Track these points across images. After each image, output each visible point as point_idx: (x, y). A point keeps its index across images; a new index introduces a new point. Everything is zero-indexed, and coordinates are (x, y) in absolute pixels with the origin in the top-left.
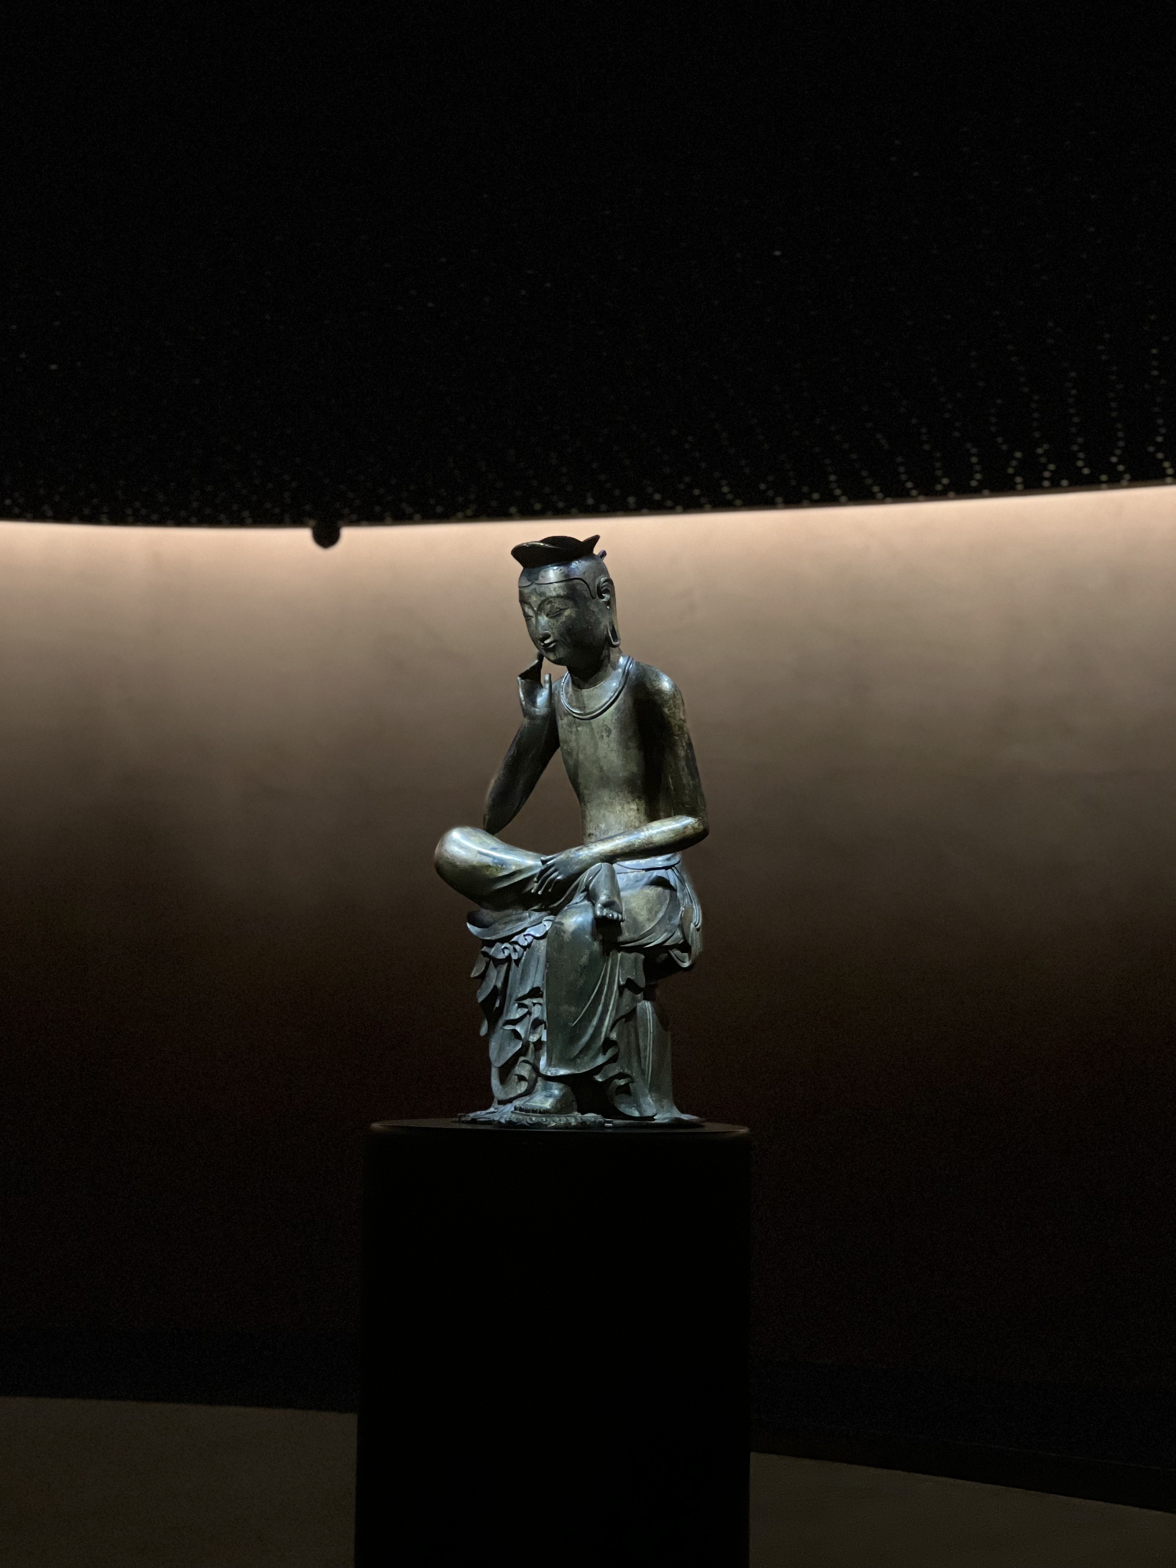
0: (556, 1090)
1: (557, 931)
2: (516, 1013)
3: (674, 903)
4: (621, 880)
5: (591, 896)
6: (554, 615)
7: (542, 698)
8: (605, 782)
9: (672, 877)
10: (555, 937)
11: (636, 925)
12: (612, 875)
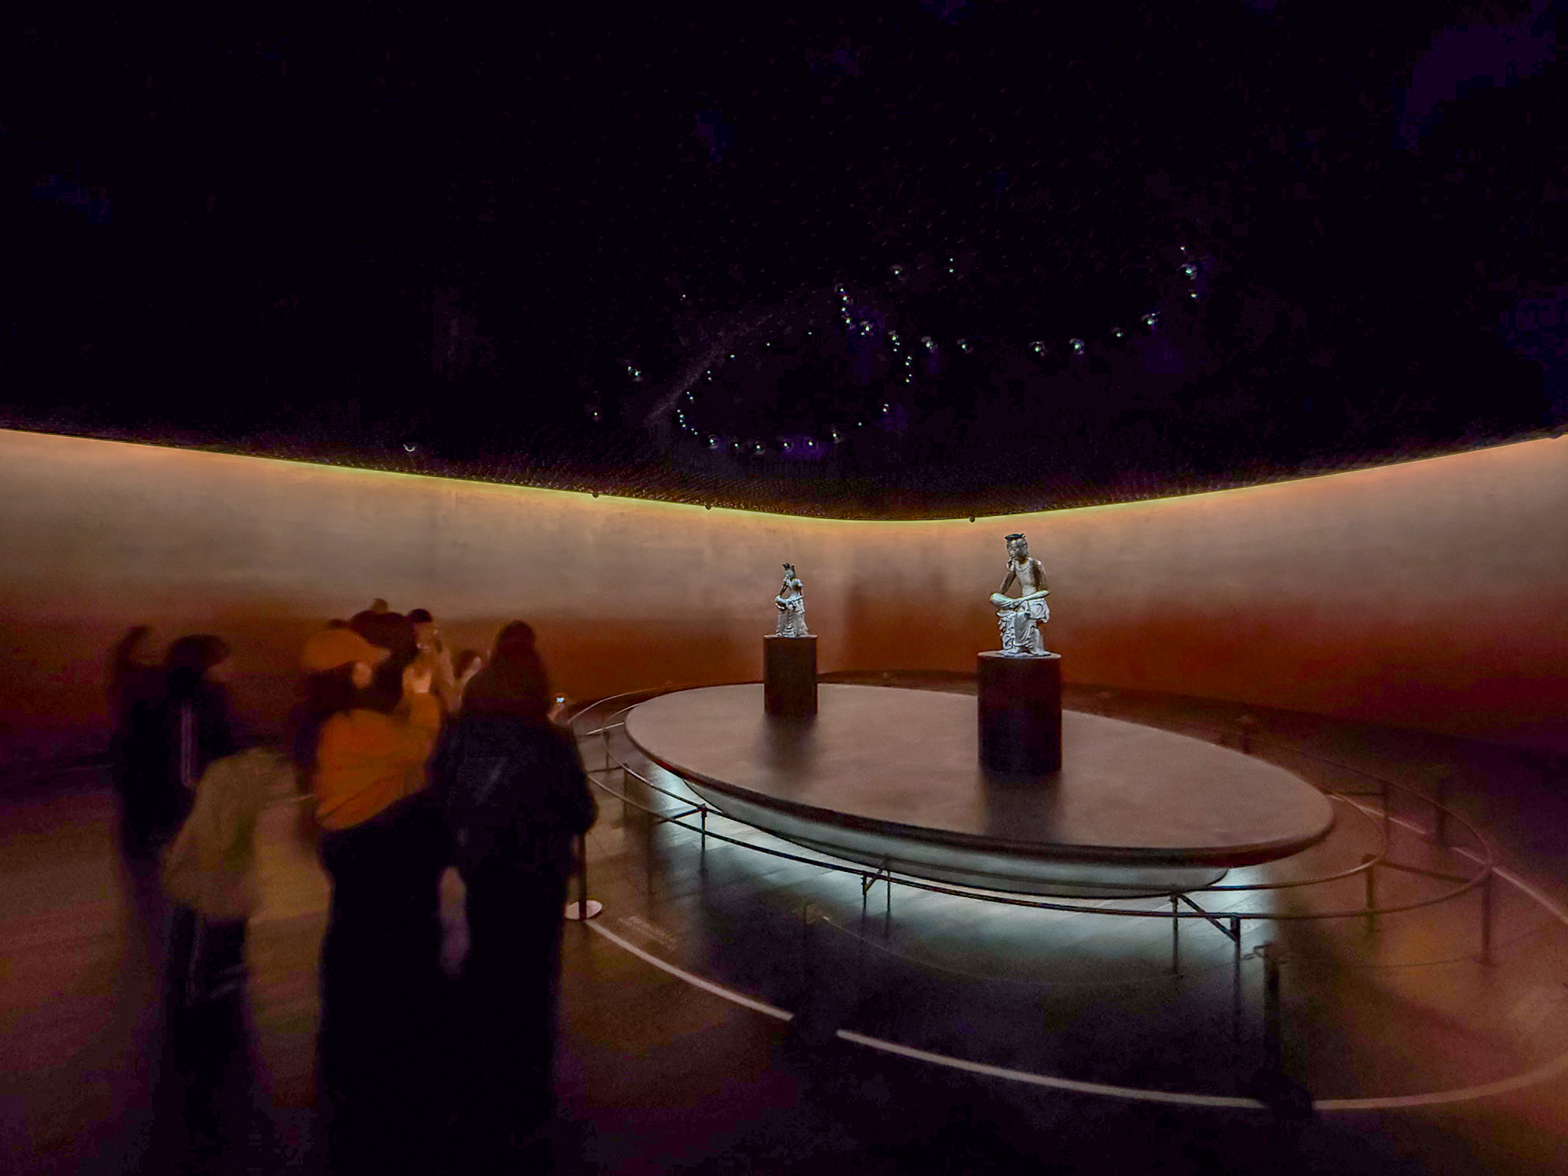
0: (1018, 648)
2: (1008, 632)
3: (1043, 609)
5: (1024, 608)
6: (1014, 550)
7: (1012, 567)
8: (1027, 584)
9: (1042, 603)
10: (1016, 616)
11: (1034, 614)
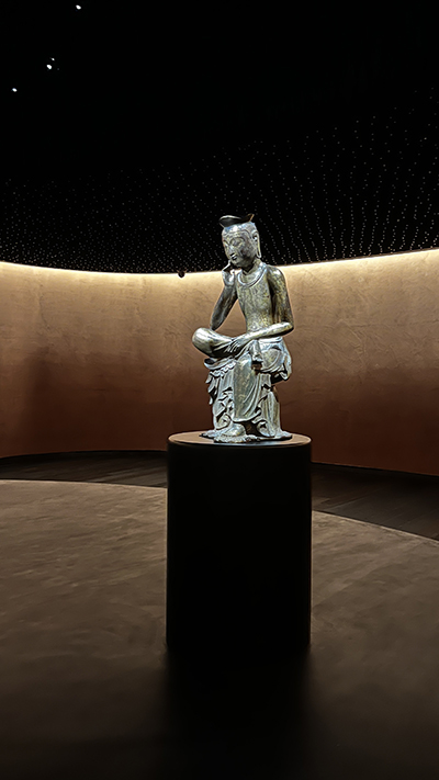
0: (239, 427)
1: (238, 366)
2: (222, 397)
3: (281, 354)
4: (261, 347)
6: (236, 245)
7: (231, 279)
8: (255, 311)
9: (279, 345)
10: (237, 368)
12: (258, 345)
